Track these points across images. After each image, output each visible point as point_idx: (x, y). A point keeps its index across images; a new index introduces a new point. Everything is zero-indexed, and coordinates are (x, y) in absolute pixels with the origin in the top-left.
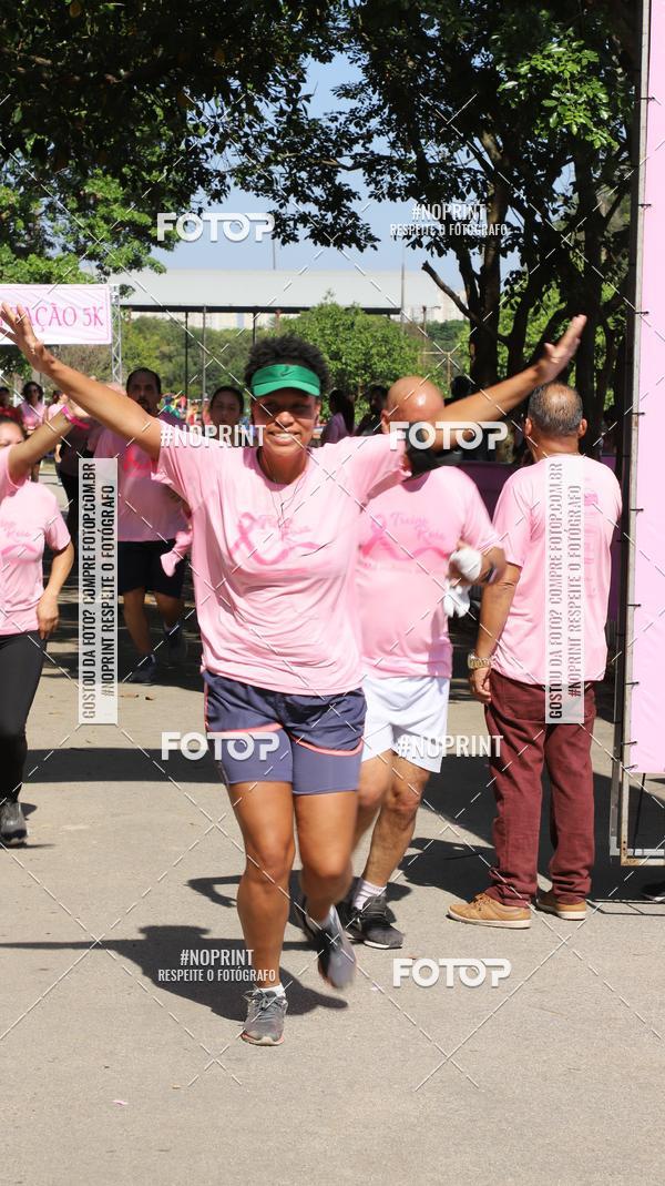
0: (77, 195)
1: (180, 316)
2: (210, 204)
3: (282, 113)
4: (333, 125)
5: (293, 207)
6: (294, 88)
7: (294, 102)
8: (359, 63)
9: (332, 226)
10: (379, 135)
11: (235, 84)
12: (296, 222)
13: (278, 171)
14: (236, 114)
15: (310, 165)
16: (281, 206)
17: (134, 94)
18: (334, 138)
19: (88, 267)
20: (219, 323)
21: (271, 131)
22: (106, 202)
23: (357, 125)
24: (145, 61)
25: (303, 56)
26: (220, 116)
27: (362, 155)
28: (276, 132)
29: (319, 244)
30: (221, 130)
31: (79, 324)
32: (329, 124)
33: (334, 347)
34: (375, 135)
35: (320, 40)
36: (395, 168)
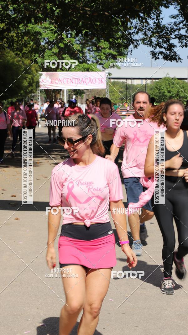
0: (96, 47)
1: (125, 81)
2: (134, 49)
3: (155, 23)
4: (169, 26)
5: (158, 50)
6: (158, 16)
7: (159, 20)
8: (177, 9)
9: (169, 55)
10: (182, 29)
11: (142, 15)
12: (159, 54)
13: (153, 39)
14: (142, 23)
15: (163, 38)
16: (155, 49)
17: (113, 18)
18: (169, 30)
19: (99, 67)
20: (136, 82)
21: (152, 28)
22: (104, 48)
23: (176, 26)
24: (116, 9)
25: (161, 6)
26: (137, 24)
27: (177, 35)
28: (153, 28)
29: (165, 60)
30: (138, 28)
31: (97, 83)
32: (168, 26)
33: (169, 89)
34: (181, 29)
35: (166, 2)
36: (187, 38)
